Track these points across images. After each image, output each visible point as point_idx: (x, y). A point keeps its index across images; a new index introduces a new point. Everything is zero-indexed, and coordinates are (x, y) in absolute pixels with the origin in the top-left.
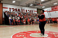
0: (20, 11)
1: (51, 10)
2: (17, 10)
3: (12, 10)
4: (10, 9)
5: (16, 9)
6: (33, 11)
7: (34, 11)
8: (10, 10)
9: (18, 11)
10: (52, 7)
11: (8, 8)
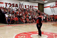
0: (18, 7)
1: (55, 6)
2: (15, 5)
3: (8, 6)
4: (6, 4)
5: (13, 4)
6: (33, 6)
7: (35, 7)
8: (6, 6)
9: (16, 7)
10: (56, 2)
11: (4, 3)
